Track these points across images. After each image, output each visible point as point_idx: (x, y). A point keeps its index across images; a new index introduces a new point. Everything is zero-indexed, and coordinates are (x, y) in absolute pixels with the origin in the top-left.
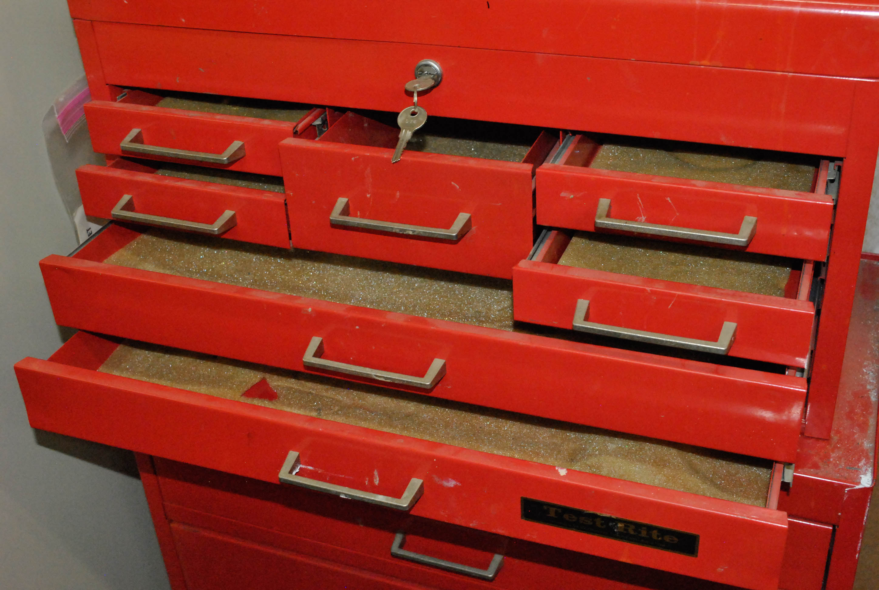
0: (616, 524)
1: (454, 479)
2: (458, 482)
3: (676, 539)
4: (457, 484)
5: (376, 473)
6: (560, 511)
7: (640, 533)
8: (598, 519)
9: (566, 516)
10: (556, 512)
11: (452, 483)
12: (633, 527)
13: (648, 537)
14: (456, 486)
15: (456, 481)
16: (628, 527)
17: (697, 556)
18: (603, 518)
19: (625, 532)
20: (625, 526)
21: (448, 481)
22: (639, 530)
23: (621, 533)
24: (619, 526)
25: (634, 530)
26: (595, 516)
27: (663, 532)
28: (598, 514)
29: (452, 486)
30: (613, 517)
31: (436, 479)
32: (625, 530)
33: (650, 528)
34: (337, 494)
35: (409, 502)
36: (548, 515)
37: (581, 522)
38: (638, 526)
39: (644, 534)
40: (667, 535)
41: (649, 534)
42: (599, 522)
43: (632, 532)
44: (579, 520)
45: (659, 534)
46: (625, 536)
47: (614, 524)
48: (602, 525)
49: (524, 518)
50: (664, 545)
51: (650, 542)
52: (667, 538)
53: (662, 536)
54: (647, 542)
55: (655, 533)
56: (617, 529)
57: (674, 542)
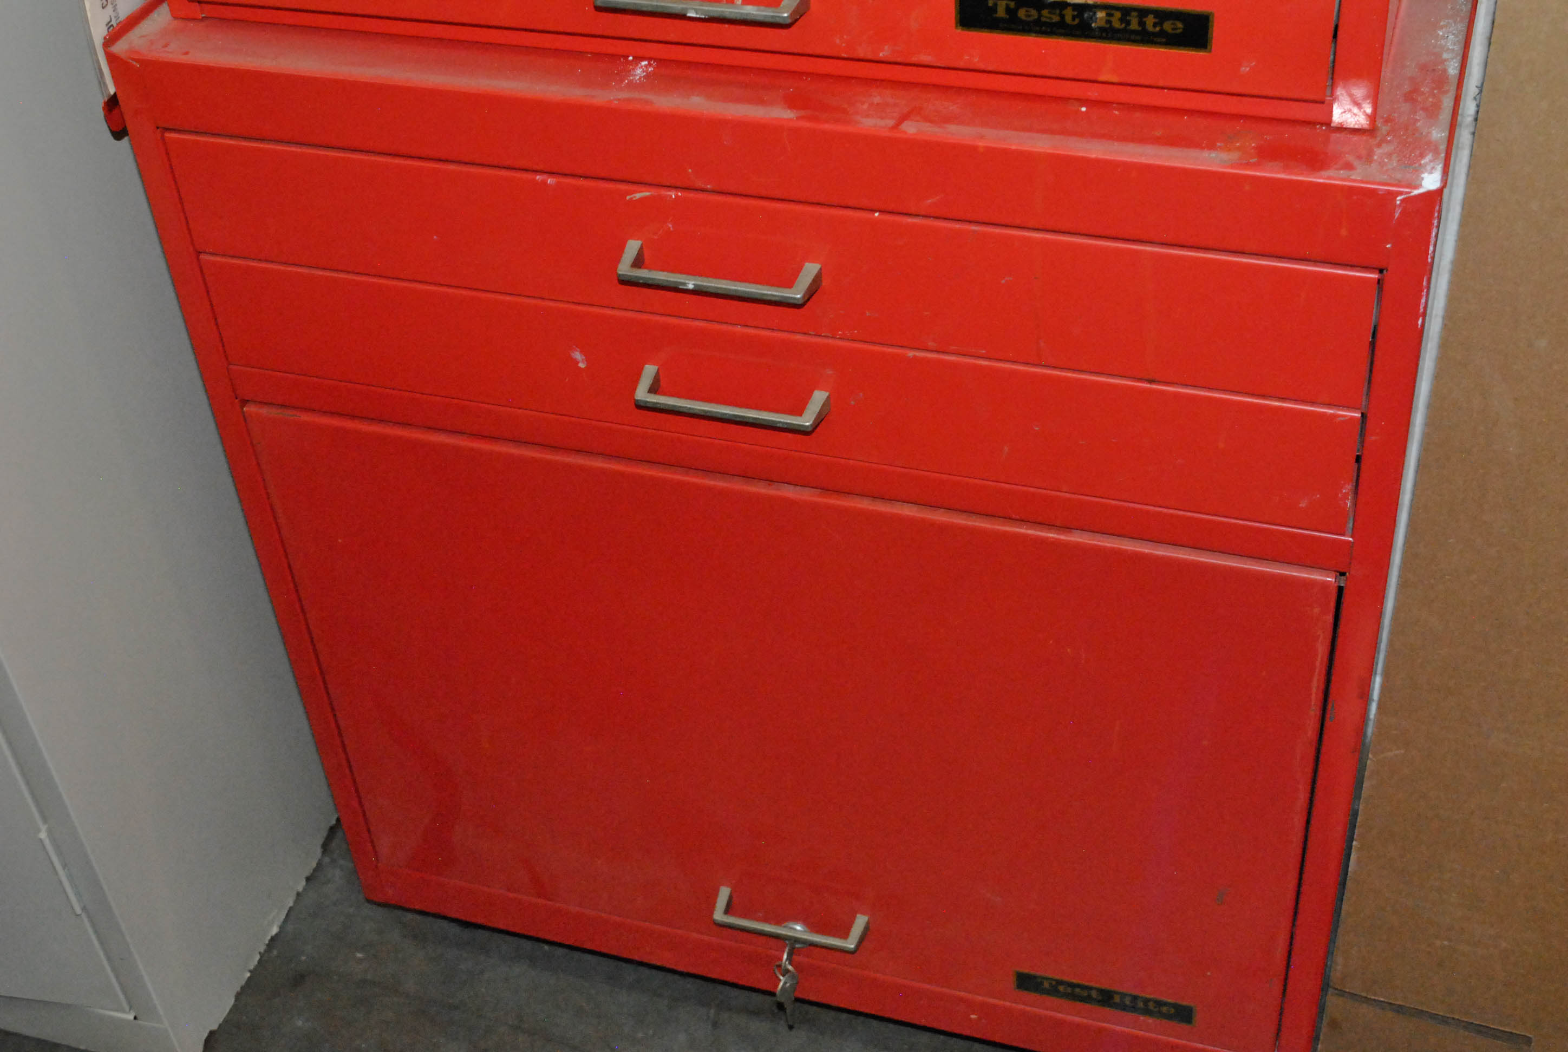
0: (1095, 13)
3: (1180, 25)
7: (1128, 23)
8: (1070, 9)
9: (1021, 14)
10: (1007, 10)
12: (1118, 15)
13: (1140, 29)
16: (1112, 15)
17: (1210, 51)
18: (1077, 7)
19: (1108, 26)
20: (1108, 15)
22: (1128, 18)
23: (1102, 29)
24: (1098, 16)
25: (1121, 20)
27: (1162, 15)
32: (1108, 22)
33: (1143, 12)
34: (683, 12)
35: (790, 12)
36: (994, 15)
37: (1043, 19)
38: (1126, 11)
39: (1134, 25)
40: (1167, 20)
41: (1142, 24)
42: (1069, 14)
43: (1117, 24)
44: (1040, 16)
45: (1157, 20)
46: (1108, 34)
47: (1091, 13)
48: (1074, 19)
49: (961, 27)
50: (1164, 40)
51: (1144, 38)
52: (1168, 26)
53: (1161, 24)
54: (1138, 38)
55: (1150, 20)
56: (1096, 22)
57: (1179, 31)
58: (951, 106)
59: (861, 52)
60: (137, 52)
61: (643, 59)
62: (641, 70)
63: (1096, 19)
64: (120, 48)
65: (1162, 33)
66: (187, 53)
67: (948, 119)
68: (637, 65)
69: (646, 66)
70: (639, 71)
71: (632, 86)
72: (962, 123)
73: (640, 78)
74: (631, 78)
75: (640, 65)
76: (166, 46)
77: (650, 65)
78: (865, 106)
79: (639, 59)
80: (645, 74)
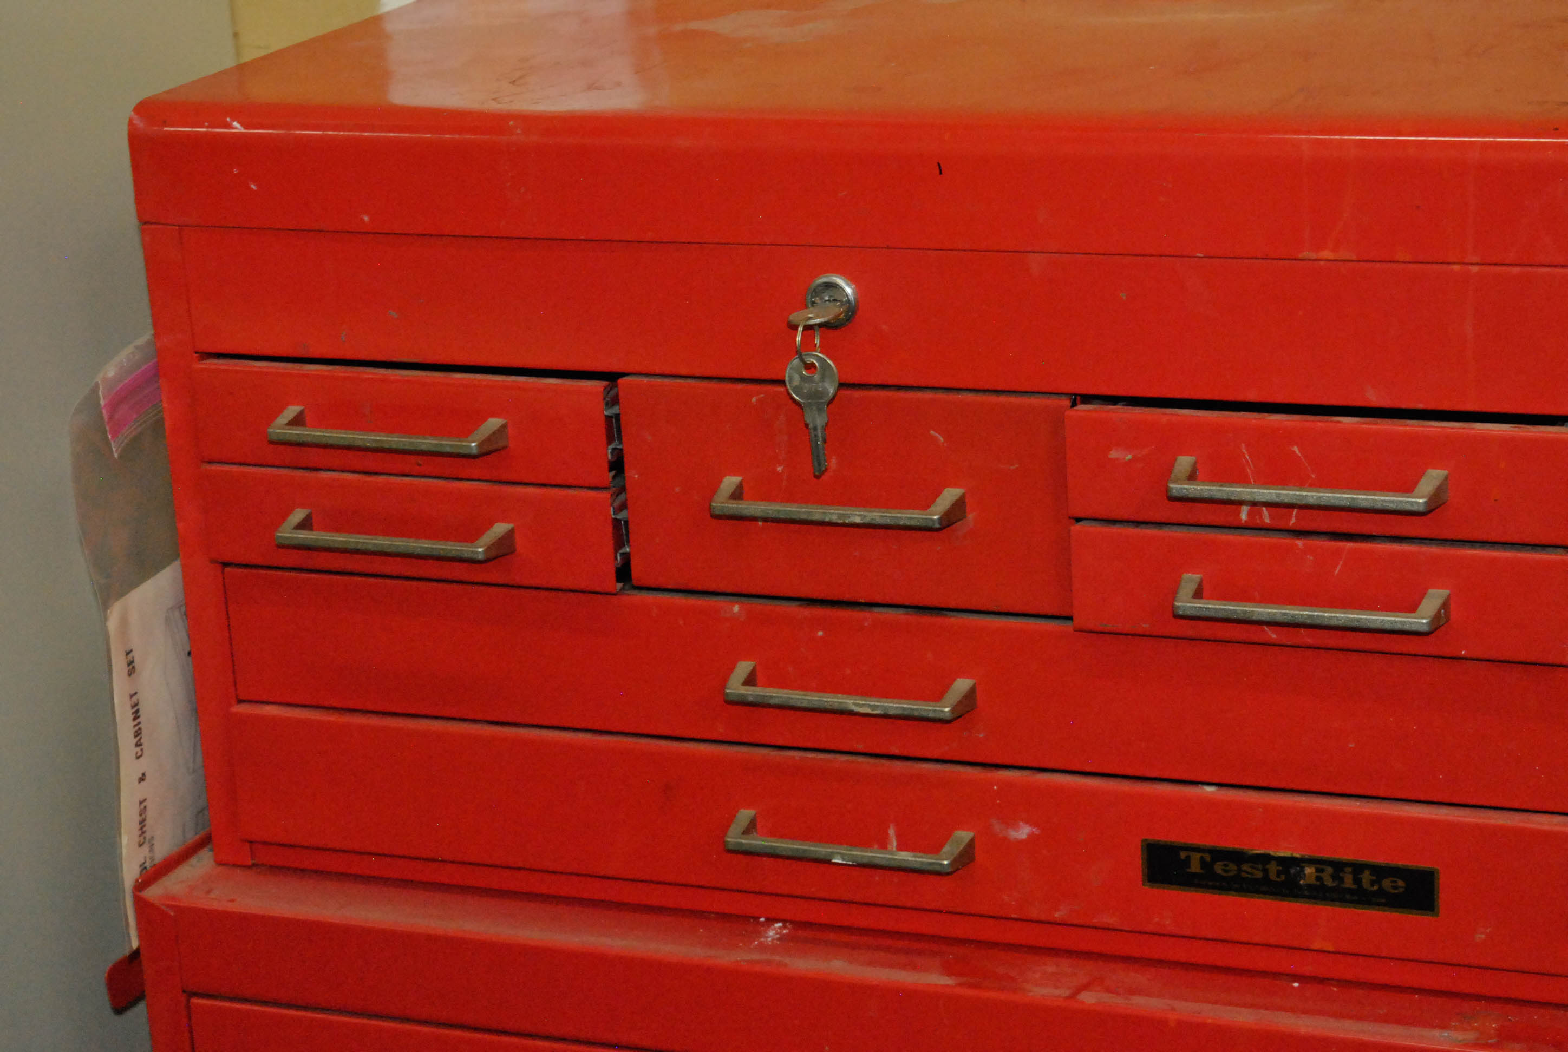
0: (1302, 870)
1: (1027, 822)
2: (1035, 827)
3: (1401, 883)
4: (1033, 832)
5: (892, 832)
6: (1208, 858)
7: (1342, 880)
8: (1274, 863)
9: (1219, 868)
10: (1203, 861)
11: (1023, 832)
12: (1330, 870)
13: (1355, 887)
14: (1031, 836)
15: (1030, 825)
16: (1322, 871)
18: (1282, 861)
19: (1318, 883)
20: (1317, 870)
21: (1016, 827)
22: (1341, 874)
23: (1311, 887)
24: (1306, 871)
25: (1334, 877)
26: (1266, 858)
27: (1380, 872)
28: (1272, 853)
29: (1024, 837)
30: (1297, 855)
31: (997, 827)
32: (1318, 878)
33: (1358, 868)
34: (828, 858)
35: (951, 859)
36: (1188, 870)
37: (1244, 875)
38: (1338, 866)
39: (1349, 882)
40: (1386, 877)
41: (1357, 881)
42: (1273, 868)
43: (1329, 882)
44: (1240, 870)
45: (1374, 878)
46: (1318, 893)
47: (1298, 868)
48: (1278, 875)
49: (1149, 884)
50: (1383, 901)
51: (1361, 898)
52: (1387, 883)
53: (1377, 881)
54: (1356, 898)
55: (1366, 876)
56: (1304, 879)
57: (1401, 890)
58: (1138, 978)
59: (1034, 913)
60: (174, 898)
61: (778, 921)
62: (774, 932)
63: (1305, 875)
64: (153, 893)
65: (1381, 892)
66: (232, 901)
67: (1132, 991)
68: (769, 927)
69: (780, 928)
70: (771, 933)
71: (763, 948)
72: (1149, 995)
73: (773, 940)
74: (762, 939)
75: (772, 927)
76: (209, 892)
77: (784, 927)
78: (1037, 976)
79: (771, 921)
80: (778, 936)
